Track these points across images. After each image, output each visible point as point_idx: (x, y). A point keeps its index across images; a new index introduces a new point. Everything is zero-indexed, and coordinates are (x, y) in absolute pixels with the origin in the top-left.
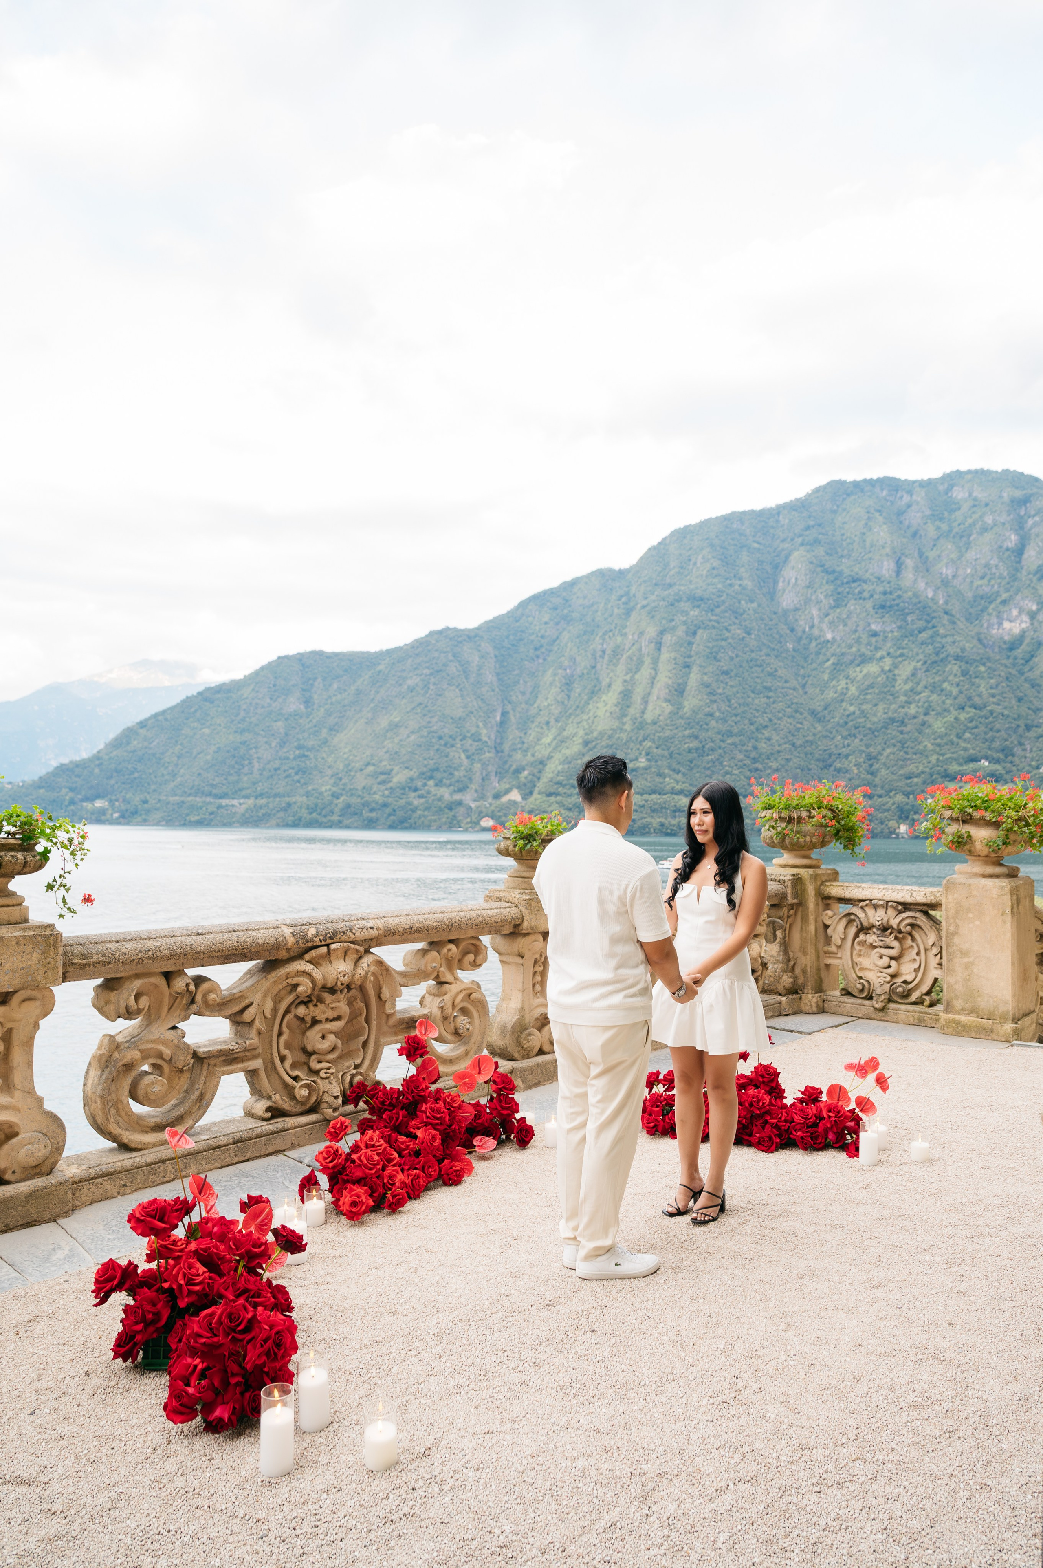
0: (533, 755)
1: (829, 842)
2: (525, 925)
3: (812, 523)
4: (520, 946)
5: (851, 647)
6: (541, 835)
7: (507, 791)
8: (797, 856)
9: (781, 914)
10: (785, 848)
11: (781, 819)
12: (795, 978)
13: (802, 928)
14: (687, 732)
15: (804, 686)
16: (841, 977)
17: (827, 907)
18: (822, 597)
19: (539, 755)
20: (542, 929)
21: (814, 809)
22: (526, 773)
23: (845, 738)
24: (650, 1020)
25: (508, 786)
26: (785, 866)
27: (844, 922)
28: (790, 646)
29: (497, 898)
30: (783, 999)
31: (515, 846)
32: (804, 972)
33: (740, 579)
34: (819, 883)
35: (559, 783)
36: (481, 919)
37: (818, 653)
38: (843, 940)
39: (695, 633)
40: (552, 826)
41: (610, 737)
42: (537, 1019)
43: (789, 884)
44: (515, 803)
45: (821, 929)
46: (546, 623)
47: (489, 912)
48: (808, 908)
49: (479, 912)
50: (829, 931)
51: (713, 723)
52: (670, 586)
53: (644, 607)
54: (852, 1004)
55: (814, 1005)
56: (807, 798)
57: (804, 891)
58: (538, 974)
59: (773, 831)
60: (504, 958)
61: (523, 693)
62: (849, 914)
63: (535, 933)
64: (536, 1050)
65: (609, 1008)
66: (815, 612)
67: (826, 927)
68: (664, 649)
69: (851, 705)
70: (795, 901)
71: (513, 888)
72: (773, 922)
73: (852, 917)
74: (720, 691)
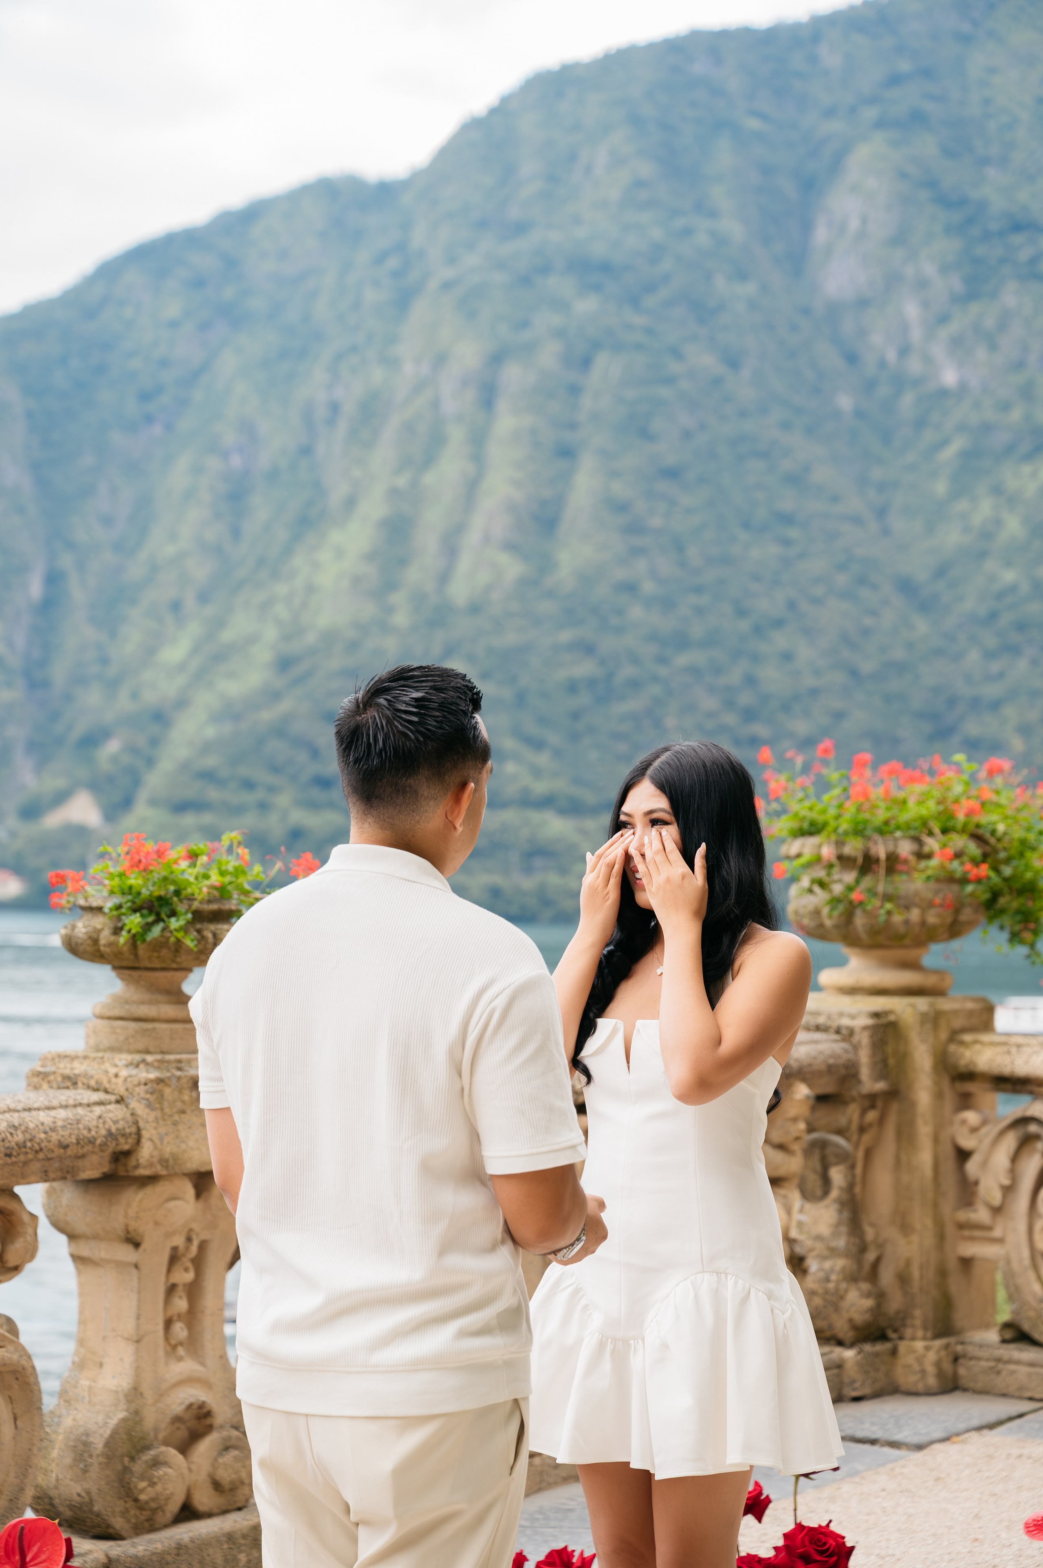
0: (135, 695)
1: (971, 924)
2: (146, 1152)
3: (904, 66)
4: (132, 1212)
5: (1005, 407)
6: (191, 898)
7: (61, 798)
8: (885, 963)
9: (843, 1121)
10: (851, 939)
11: (844, 861)
12: (880, 1296)
13: (898, 1162)
14: (566, 636)
15: (881, 513)
16: (1001, 1295)
17: (965, 1101)
18: (930, 269)
19: (150, 697)
20: (193, 1164)
21: (931, 834)
22: (113, 746)
23: (989, 655)
24: (526, 1399)
25: (60, 783)
26: (852, 991)
27: (1010, 1141)
28: (845, 402)
29: (66, 1078)
30: (849, 1354)
31: (117, 931)
32: (903, 1279)
33: (713, 214)
34: (944, 1035)
35: (209, 776)
36: (19, 1137)
37: (920, 424)
38: (1008, 1190)
39: (586, 363)
40: (222, 873)
41: (353, 646)
42: (177, 1420)
43: (864, 1039)
44: (80, 832)
45: (949, 1164)
46: (173, 324)
47: (43, 1116)
48: (913, 1105)
49: (15, 1118)
50: (972, 1167)
51: (636, 612)
52: (521, 228)
53: (447, 286)
54: (1032, 1364)
55: (931, 1369)
56: (911, 804)
57: (904, 1058)
58: (180, 1291)
59: (821, 896)
60: (84, 1250)
61: (107, 521)
62: (1023, 1121)
63: (170, 1177)
64: (174, 1507)
65: (418, 1365)
66: (912, 310)
67: (963, 1155)
68: (502, 405)
69: (1008, 564)
70: (880, 1086)
71: (112, 1049)
72: (822, 1145)
73: (1033, 1128)
74: (656, 522)
